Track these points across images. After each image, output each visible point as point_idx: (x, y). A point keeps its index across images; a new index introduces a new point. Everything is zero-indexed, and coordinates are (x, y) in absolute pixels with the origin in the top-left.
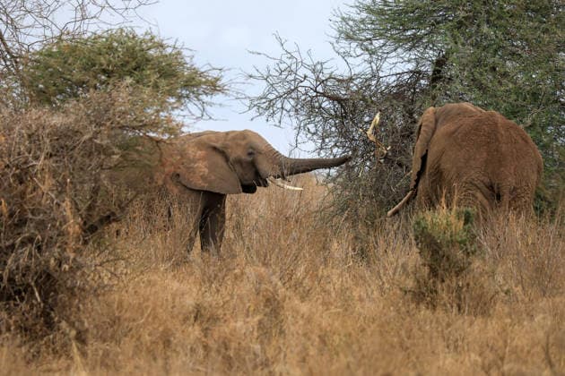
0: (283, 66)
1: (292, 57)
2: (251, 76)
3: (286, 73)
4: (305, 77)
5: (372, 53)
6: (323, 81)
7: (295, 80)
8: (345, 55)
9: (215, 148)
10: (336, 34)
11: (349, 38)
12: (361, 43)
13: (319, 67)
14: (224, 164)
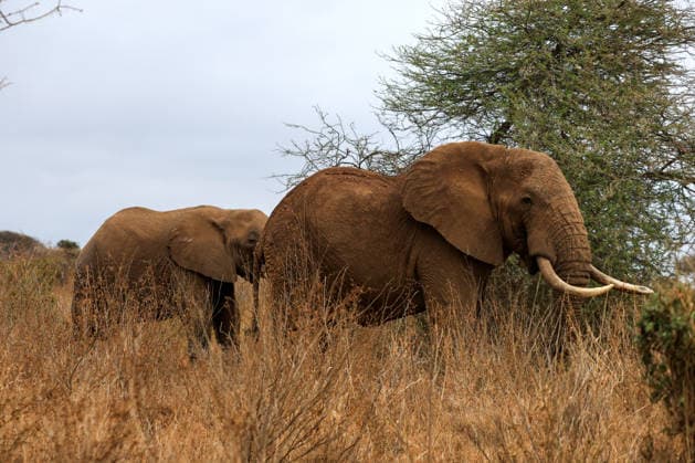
0: (324, 141)
1: (333, 131)
2: (288, 152)
3: (327, 148)
4: (348, 152)
5: (420, 125)
6: (367, 157)
7: (336, 156)
8: (392, 128)
9: (214, 224)
10: (381, 104)
11: (395, 107)
12: (409, 112)
13: (363, 142)
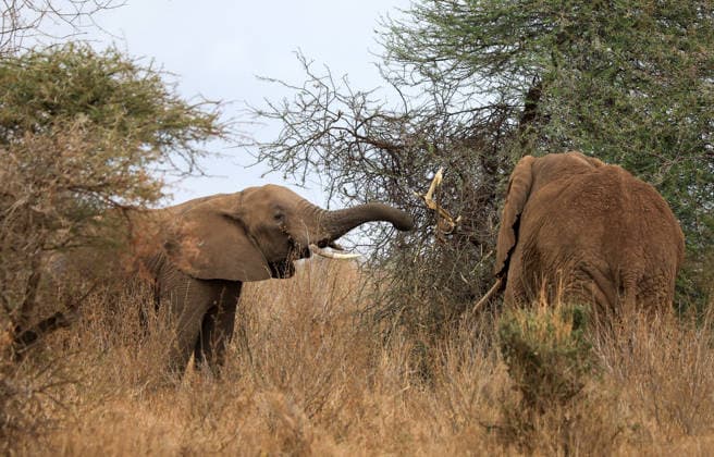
0: (308, 99)
1: (321, 85)
2: (260, 113)
3: (312, 108)
4: (340, 115)
5: (436, 79)
6: (366, 120)
7: (325, 119)
8: (398, 83)
9: (226, 217)
10: (383, 51)
11: (403, 57)
12: (420, 65)
13: (359, 100)
14: (242, 238)
